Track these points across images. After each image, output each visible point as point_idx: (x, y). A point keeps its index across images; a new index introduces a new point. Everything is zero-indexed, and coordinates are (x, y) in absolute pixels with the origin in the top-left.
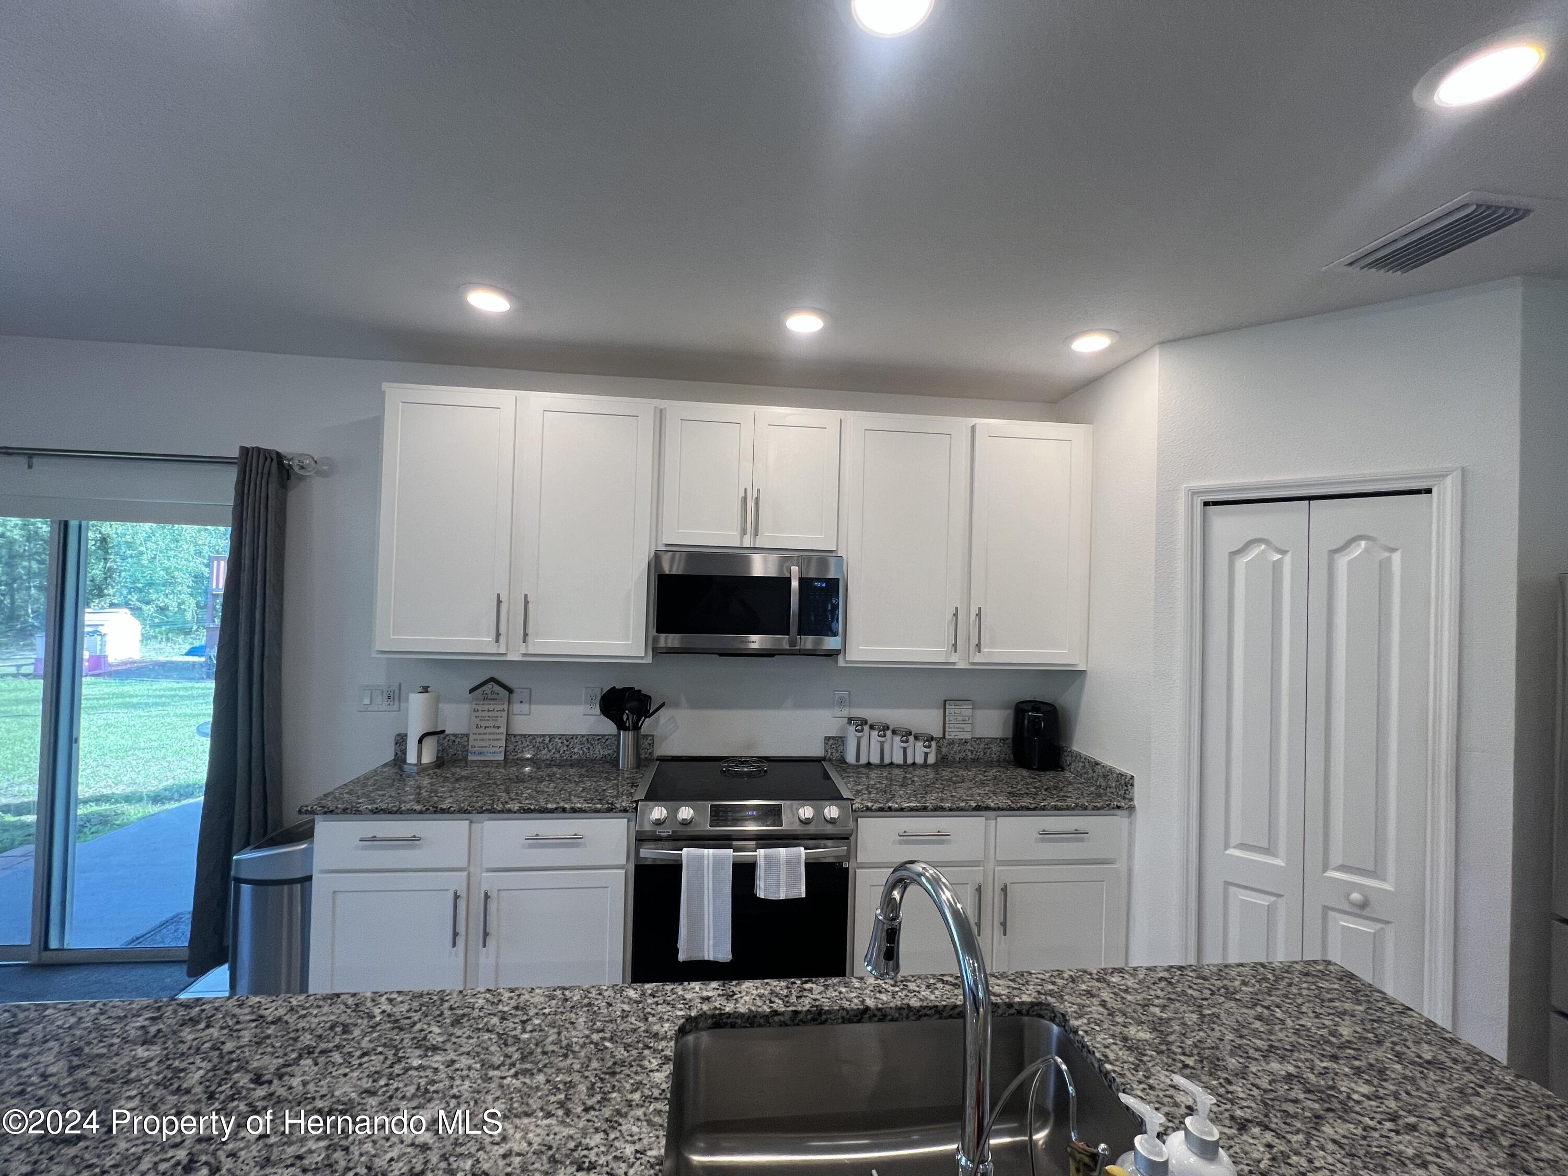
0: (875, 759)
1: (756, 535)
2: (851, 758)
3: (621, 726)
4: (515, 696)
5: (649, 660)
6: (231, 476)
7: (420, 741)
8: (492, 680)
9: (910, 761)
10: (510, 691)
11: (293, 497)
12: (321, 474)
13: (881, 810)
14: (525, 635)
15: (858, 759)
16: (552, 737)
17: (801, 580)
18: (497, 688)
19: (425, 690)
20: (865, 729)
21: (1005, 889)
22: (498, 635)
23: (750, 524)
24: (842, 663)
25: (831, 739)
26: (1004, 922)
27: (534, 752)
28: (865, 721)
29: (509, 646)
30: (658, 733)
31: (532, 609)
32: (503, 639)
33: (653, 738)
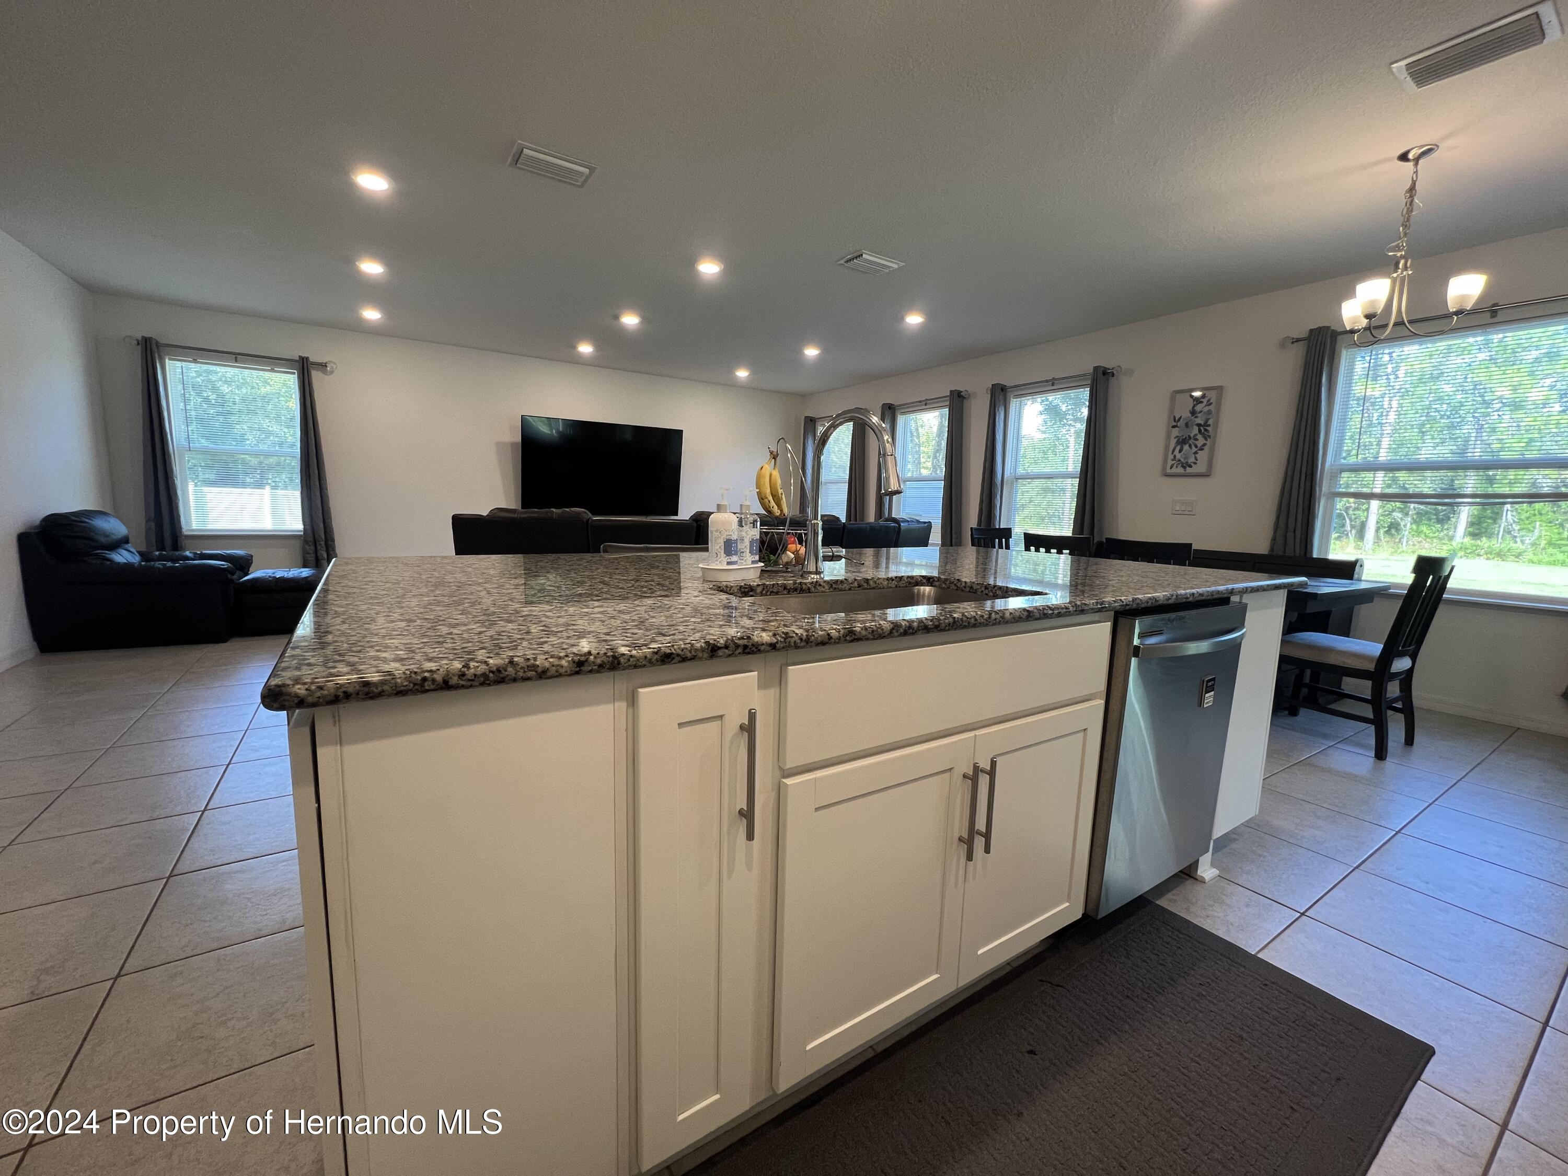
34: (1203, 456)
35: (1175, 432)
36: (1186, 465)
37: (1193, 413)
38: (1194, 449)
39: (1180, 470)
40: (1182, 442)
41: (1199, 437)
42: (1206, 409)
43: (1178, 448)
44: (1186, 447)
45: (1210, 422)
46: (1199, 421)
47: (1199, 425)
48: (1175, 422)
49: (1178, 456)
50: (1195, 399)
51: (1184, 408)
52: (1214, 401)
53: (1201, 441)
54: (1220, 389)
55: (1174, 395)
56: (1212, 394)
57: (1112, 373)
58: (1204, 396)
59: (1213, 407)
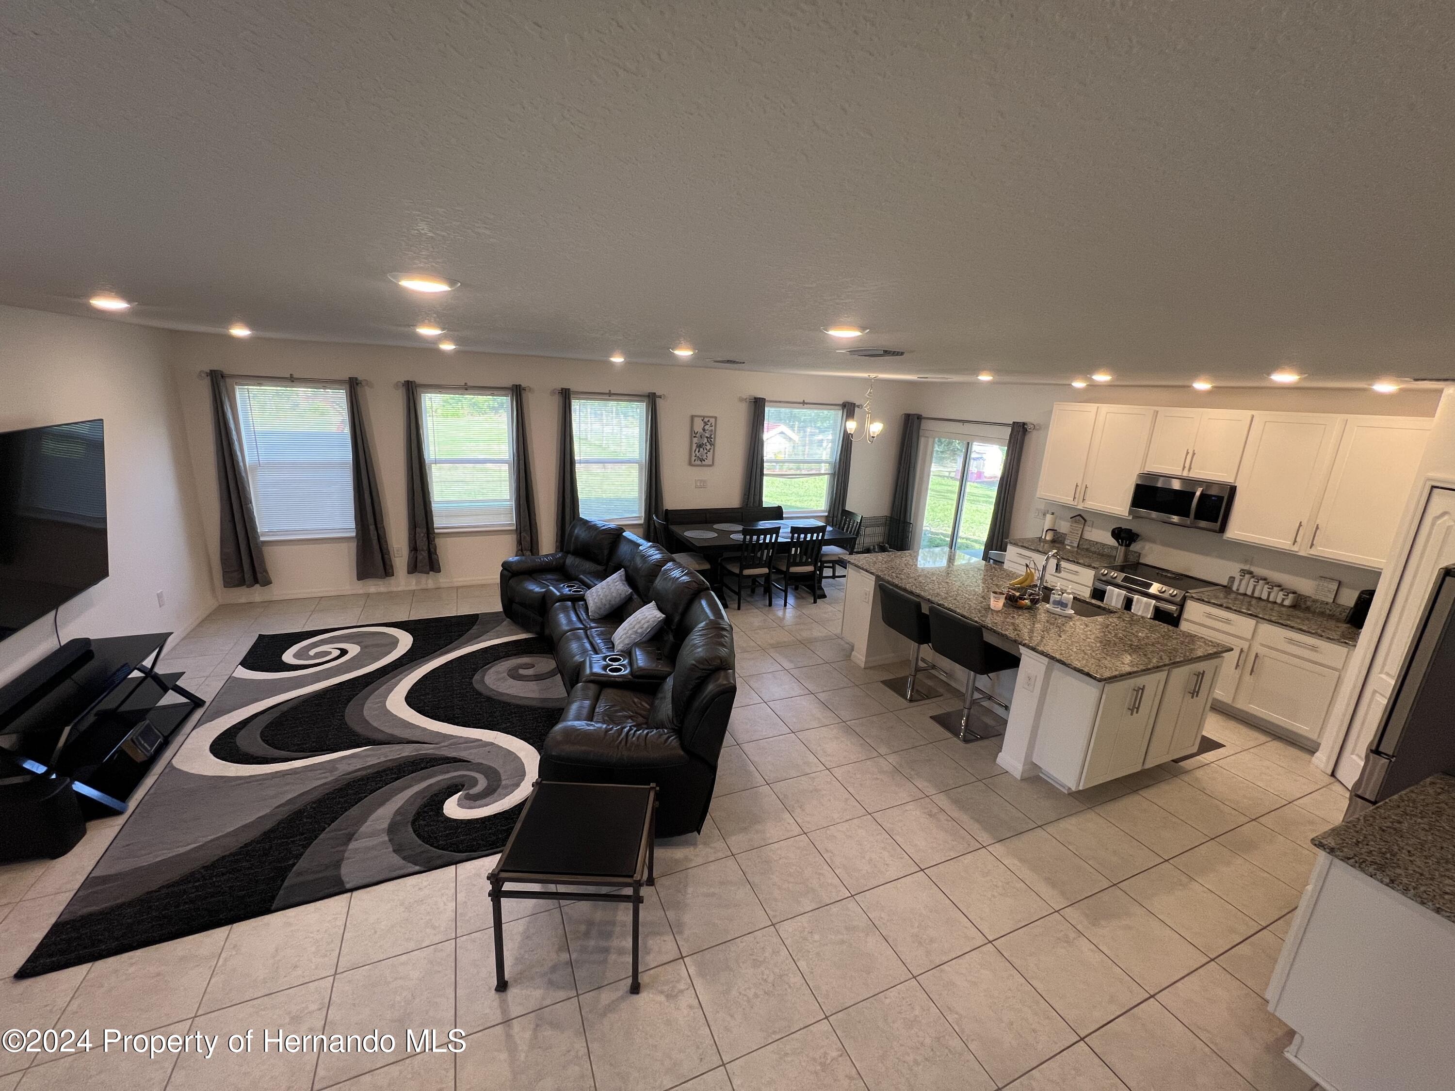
0: (1249, 593)
1: (1189, 470)
2: (1235, 588)
3: (1119, 544)
4: (1088, 523)
5: (1131, 518)
6: (1009, 429)
7: (1047, 531)
8: (1080, 515)
9: (1271, 599)
10: (1085, 521)
11: (1027, 438)
12: (1038, 430)
13: (1199, 599)
14: (1084, 500)
15: (1238, 590)
16: (1097, 543)
17: (1202, 495)
18: (1081, 519)
19: (1053, 514)
20: (1247, 576)
21: (1257, 656)
22: (1074, 498)
23: (1187, 465)
24: (1225, 538)
25: (1231, 577)
26: (1252, 671)
27: (1089, 547)
28: (1251, 573)
29: (1078, 502)
30: (1144, 552)
31: (1088, 490)
32: (1076, 500)
33: (1140, 554)
34: (710, 454)
35: (695, 440)
36: (702, 460)
37: (704, 430)
38: (706, 451)
39: (699, 463)
40: (700, 446)
41: (708, 444)
42: (711, 428)
43: (697, 450)
44: (702, 449)
45: (712, 436)
46: (707, 435)
47: (707, 437)
48: (693, 434)
49: (698, 454)
50: (705, 422)
51: (698, 426)
52: (713, 424)
53: (708, 447)
54: (716, 418)
55: (692, 417)
56: (712, 420)
57: (660, 397)
58: (708, 421)
59: (713, 428)
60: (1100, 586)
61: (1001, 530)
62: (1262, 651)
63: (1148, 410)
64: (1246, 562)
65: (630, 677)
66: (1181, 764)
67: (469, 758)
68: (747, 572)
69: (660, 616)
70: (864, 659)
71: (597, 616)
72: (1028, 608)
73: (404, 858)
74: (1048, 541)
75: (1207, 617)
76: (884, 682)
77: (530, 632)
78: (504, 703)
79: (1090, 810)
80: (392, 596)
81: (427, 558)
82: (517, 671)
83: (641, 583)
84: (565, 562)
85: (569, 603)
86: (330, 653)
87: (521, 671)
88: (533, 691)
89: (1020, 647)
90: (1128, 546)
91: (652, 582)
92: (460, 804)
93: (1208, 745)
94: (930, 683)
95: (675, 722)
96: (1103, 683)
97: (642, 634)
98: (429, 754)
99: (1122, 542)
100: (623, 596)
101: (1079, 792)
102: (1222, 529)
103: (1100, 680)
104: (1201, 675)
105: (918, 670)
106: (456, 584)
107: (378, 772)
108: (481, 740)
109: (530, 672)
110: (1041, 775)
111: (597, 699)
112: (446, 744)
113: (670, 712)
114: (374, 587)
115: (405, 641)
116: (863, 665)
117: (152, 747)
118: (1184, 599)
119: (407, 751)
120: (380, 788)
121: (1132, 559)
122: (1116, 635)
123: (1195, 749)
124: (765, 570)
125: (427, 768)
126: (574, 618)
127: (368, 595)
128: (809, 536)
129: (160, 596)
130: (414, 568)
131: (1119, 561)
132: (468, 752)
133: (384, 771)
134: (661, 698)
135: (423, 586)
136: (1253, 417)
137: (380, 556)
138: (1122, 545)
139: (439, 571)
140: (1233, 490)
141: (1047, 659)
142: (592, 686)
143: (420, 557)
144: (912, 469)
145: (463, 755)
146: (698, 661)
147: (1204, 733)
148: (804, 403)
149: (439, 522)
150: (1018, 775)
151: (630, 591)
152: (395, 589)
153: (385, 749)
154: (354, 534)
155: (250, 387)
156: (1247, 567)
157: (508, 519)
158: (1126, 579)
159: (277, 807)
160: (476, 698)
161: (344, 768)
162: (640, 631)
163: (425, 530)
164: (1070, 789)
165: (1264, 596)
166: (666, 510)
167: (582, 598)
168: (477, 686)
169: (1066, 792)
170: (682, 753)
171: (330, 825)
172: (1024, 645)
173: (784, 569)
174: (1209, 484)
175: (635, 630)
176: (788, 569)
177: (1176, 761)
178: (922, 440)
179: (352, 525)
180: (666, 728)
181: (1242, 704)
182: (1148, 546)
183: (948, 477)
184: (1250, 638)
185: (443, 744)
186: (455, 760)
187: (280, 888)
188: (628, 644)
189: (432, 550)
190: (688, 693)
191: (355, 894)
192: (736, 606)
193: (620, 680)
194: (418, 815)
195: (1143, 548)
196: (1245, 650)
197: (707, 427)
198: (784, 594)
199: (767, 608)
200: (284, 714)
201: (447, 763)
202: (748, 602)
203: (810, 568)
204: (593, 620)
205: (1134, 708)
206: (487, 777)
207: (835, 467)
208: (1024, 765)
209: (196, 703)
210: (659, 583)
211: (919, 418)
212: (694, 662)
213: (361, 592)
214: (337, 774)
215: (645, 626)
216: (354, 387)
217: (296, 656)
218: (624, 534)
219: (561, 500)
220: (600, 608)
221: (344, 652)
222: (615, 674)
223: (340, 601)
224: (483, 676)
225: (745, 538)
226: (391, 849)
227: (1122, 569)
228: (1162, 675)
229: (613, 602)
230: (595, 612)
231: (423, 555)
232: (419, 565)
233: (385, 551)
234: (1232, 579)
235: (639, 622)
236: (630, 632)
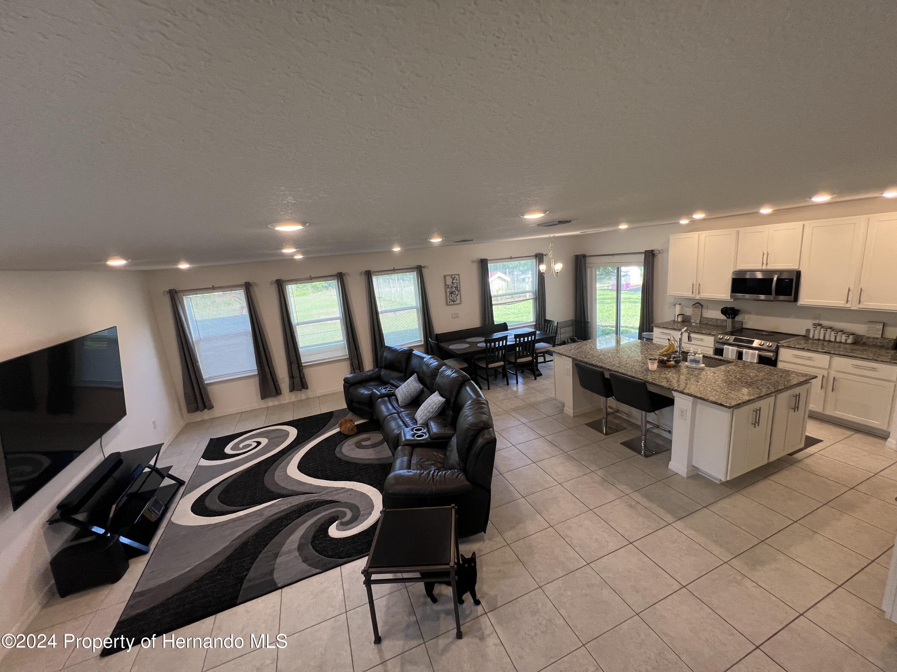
0: (822, 338)
1: (767, 265)
2: (811, 336)
3: (727, 318)
4: (704, 308)
5: (732, 300)
6: (643, 256)
7: (678, 316)
8: (698, 303)
9: (838, 340)
10: (702, 306)
11: (655, 259)
12: (662, 253)
13: (787, 347)
14: (699, 293)
15: (813, 337)
16: (712, 319)
17: (778, 279)
18: (699, 305)
19: (680, 304)
20: (819, 327)
21: (834, 379)
22: (693, 293)
23: (765, 262)
24: (798, 305)
25: (807, 330)
26: (833, 389)
27: (707, 322)
28: (821, 325)
29: (695, 295)
30: (744, 321)
31: (701, 286)
32: (694, 294)
33: (742, 322)
34: (458, 297)
36: (454, 301)
37: (453, 283)
38: (455, 296)
39: (452, 303)
40: (451, 293)
41: (456, 291)
42: (456, 282)
43: (450, 295)
44: (453, 295)
45: (458, 286)
47: (455, 287)
48: (446, 286)
49: (451, 298)
50: (453, 278)
51: (449, 281)
52: (458, 279)
53: (457, 293)
54: (459, 275)
55: (445, 277)
56: (457, 277)
57: (424, 267)
58: (455, 277)
59: (458, 281)
60: (720, 346)
61: (648, 320)
62: (839, 375)
63: (733, 231)
64: (816, 318)
65: (429, 439)
66: (794, 456)
67: (340, 500)
68: (491, 366)
69: (442, 399)
70: (572, 411)
71: (404, 404)
72: (674, 367)
73: (309, 565)
74: (679, 322)
75: (795, 357)
76: (587, 424)
77: (365, 419)
78: (355, 463)
79: (737, 493)
80: (282, 407)
81: (299, 381)
82: (360, 443)
83: (428, 381)
84: (380, 374)
85: (386, 398)
86: (251, 445)
87: (364, 443)
88: (372, 454)
89: (673, 392)
90: (734, 318)
91: (435, 379)
92: (338, 529)
93: (811, 442)
94: (616, 421)
95: (461, 465)
96: (732, 409)
97: (432, 412)
98: (316, 500)
99: (729, 316)
100: (418, 390)
101: (727, 482)
102: (796, 299)
103: (730, 408)
104: (798, 397)
105: (608, 414)
106: (318, 395)
107: (287, 514)
108: (345, 488)
109: (368, 443)
110: (700, 473)
111: (411, 455)
112: (324, 493)
113: (457, 459)
114: (271, 402)
115: (293, 432)
116: (571, 415)
117: (159, 512)
118: (778, 347)
119: (301, 499)
120: (290, 523)
121: (738, 326)
122: (735, 377)
123: (802, 445)
124: (502, 363)
125: (315, 508)
126: (390, 407)
127: (268, 408)
128: (526, 338)
129: (154, 423)
130: (293, 388)
131: (729, 329)
132: (338, 496)
133: (291, 512)
134: (450, 451)
135: (299, 398)
136: (804, 225)
137: (272, 384)
138: (729, 318)
139: (307, 388)
140: (798, 274)
141: (692, 398)
142: (407, 448)
143: (295, 382)
144: (584, 289)
145: (335, 498)
146: (470, 426)
147: (807, 434)
148: (511, 258)
149: (304, 359)
150: (685, 476)
151: (422, 386)
152: (284, 402)
153: (290, 499)
154: (257, 373)
155: (191, 296)
156: (817, 322)
157: (343, 352)
158: (735, 340)
159: (233, 541)
160: (339, 463)
161: (267, 514)
162: (431, 410)
163: (297, 365)
164: (721, 480)
165: (833, 339)
166: (436, 334)
167: (394, 395)
168: (339, 455)
169: (718, 482)
170: (468, 483)
171: (264, 549)
172: (675, 391)
173: (513, 361)
174: (781, 272)
175: (428, 410)
176: (516, 360)
177: (791, 454)
178: (588, 270)
179: (255, 367)
180: (456, 469)
181: (829, 412)
182: (747, 316)
183: (607, 290)
184: (827, 367)
185: (323, 493)
186: (332, 502)
187: (240, 590)
188: (425, 419)
189: (302, 376)
190: (467, 446)
191: (284, 589)
192: (487, 387)
193: (424, 442)
194: (314, 537)
195: (744, 318)
196: (826, 375)
197: (454, 281)
198: (515, 376)
199: (506, 387)
200: (230, 484)
201: (327, 504)
202: (494, 384)
203: (530, 358)
204: (402, 407)
205: (756, 423)
206: (351, 510)
207: (536, 294)
208: (688, 468)
209: (180, 483)
210: (438, 379)
211: (584, 256)
212: (468, 426)
213: (264, 406)
214: (264, 517)
215: (434, 407)
216: (248, 288)
217: (232, 449)
218: (413, 352)
219: (373, 337)
220: (405, 399)
221: (259, 443)
222: (420, 439)
223: (252, 413)
224: (341, 449)
225: (487, 345)
226: (301, 560)
227: (732, 333)
228: (771, 399)
229: (412, 395)
230: (402, 402)
231: (297, 380)
232: (296, 386)
233: (275, 380)
234: (808, 331)
235: (430, 405)
236: (425, 412)
